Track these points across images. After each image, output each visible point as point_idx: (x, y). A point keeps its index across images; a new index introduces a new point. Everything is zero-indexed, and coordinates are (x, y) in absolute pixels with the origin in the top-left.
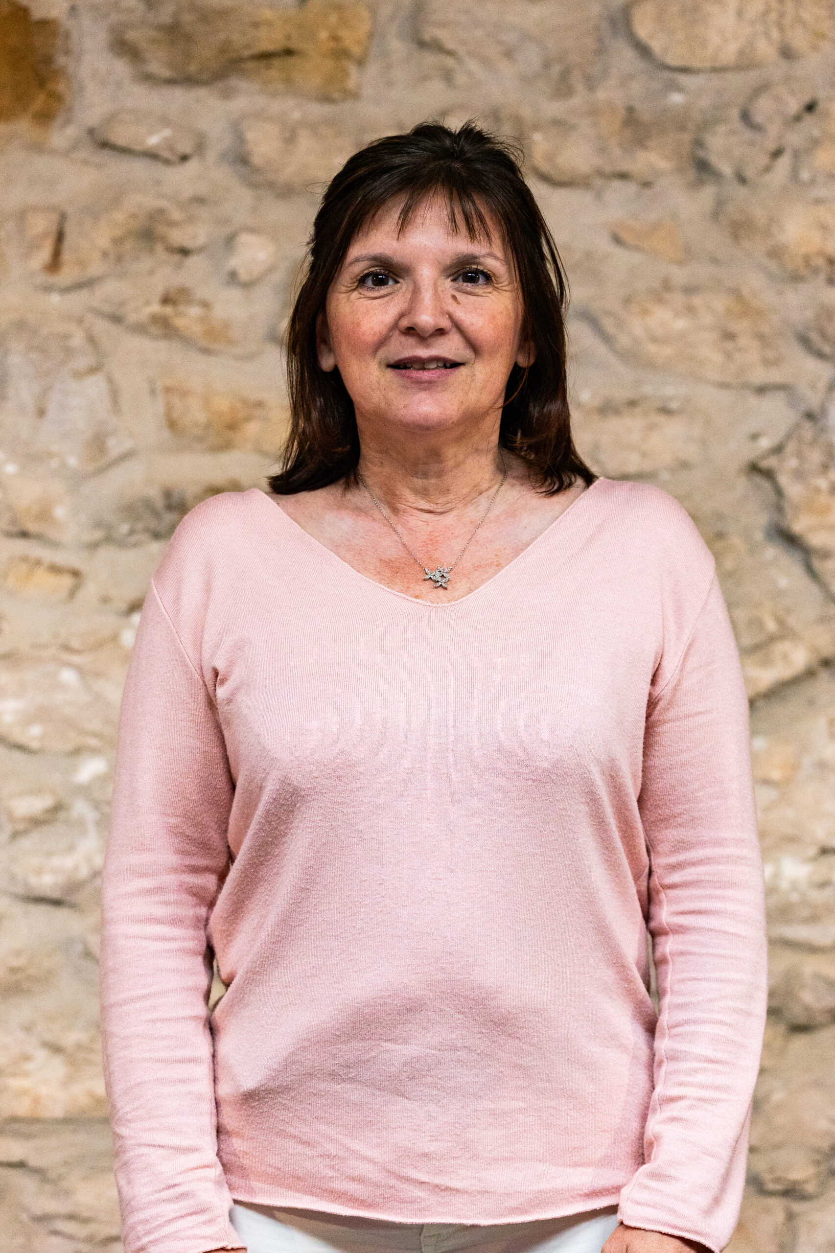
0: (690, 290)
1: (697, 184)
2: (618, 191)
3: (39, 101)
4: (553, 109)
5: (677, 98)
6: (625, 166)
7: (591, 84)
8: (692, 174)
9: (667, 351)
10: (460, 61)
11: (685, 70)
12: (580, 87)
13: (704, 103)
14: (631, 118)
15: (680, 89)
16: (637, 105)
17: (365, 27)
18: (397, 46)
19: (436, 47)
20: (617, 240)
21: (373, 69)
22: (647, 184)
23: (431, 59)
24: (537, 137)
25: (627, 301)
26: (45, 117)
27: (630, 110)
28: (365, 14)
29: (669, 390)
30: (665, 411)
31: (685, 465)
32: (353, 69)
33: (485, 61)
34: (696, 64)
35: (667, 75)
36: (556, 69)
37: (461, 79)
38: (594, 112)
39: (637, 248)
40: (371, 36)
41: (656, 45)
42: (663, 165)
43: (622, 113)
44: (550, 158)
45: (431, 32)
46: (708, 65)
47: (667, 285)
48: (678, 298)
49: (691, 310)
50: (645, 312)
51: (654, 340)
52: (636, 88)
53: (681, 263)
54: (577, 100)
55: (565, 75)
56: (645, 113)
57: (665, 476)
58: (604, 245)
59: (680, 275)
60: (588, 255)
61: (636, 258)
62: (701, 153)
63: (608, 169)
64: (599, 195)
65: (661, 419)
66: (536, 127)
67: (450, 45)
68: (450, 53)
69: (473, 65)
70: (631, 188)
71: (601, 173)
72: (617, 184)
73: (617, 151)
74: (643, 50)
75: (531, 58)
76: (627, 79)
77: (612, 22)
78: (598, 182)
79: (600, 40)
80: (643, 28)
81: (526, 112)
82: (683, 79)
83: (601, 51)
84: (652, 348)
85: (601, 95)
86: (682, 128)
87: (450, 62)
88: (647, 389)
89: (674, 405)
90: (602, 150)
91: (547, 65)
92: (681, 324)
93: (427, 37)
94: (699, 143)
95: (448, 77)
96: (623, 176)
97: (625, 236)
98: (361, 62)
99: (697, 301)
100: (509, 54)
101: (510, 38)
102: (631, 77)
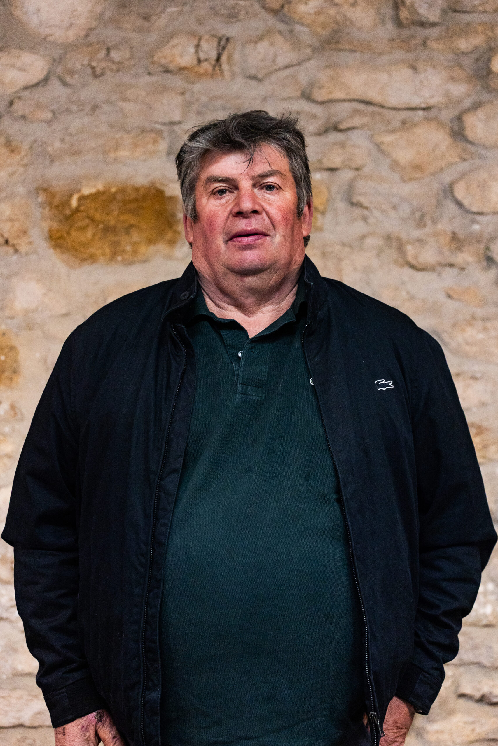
0: (485, 319)
1: (487, 268)
2: (449, 273)
3: (169, 235)
4: (417, 233)
5: (476, 227)
6: (452, 260)
7: (434, 222)
8: (484, 263)
9: (474, 349)
10: (371, 212)
11: (480, 214)
12: (429, 223)
13: (490, 229)
14: (454, 237)
15: (477, 222)
16: (457, 231)
17: (325, 196)
18: (341, 205)
19: (360, 205)
20: (449, 296)
21: (329, 216)
22: (463, 269)
23: (357, 211)
24: (409, 248)
25: (455, 325)
26: (172, 243)
27: (454, 233)
28: (325, 190)
29: (476, 368)
30: (474, 378)
31: (484, 404)
32: (319, 216)
33: (383, 211)
34: (485, 210)
35: (472, 216)
36: (418, 215)
37: (371, 220)
38: (436, 234)
39: (459, 300)
40: (328, 201)
41: (466, 202)
42: (470, 259)
43: (450, 235)
44: (415, 257)
45: (356, 198)
46: (491, 210)
47: (473, 317)
48: (480, 324)
49: (485, 329)
50: (463, 330)
51: (468, 344)
52: (457, 223)
53: (479, 307)
54: (429, 229)
55: (422, 217)
56: (461, 235)
57: (474, 410)
58: (442, 298)
59: (480, 312)
60: (435, 303)
61: (457, 304)
62: (489, 254)
63: (443, 262)
64: (439, 275)
65: (472, 382)
66: (408, 242)
67: (366, 204)
68: (366, 208)
69: (377, 213)
70: (454, 271)
71: (440, 264)
72: (448, 269)
73: (447, 253)
74: (459, 204)
75: (405, 209)
76: (452, 219)
77: (445, 192)
78: (439, 269)
79: (439, 201)
80: (460, 193)
81: (403, 236)
82: (479, 218)
83: (439, 205)
84: (467, 348)
85: (440, 226)
86: (479, 241)
87: (366, 212)
88: (465, 368)
89: (478, 375)
90: (441, 253)
91: (413, 213)
92: (480, 336)
93: (354, 201)
94: (488, 249)
95: (365, 219)
96: (451, 265)
97: (452, 293)
98: (323, 213)
99: (489, 324)
100: (395, 208)
101: (395, 200)
102: (454, 217)
